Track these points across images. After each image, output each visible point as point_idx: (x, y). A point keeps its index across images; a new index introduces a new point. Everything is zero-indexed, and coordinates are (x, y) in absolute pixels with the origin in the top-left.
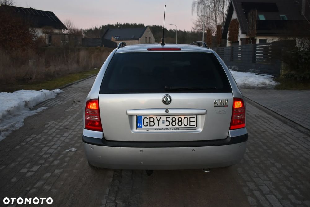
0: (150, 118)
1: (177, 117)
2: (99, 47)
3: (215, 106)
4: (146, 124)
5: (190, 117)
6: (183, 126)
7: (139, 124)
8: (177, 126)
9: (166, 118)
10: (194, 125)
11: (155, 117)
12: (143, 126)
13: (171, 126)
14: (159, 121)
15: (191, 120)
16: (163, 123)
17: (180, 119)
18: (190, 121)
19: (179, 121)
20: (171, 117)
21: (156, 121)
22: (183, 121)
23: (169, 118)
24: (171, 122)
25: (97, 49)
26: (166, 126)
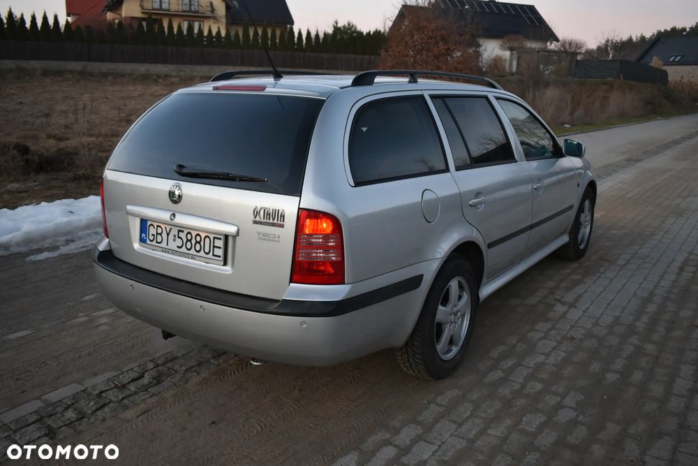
0: (158, 226)
1: (194, 233)
2: (610, 79)
3: (255, 222)
4: (151, 238)
5: (214, 238)
6: (202, 253)
7: (143, 235)
8: (193, 252)
9: (179, 231)
10: (220, 257)
11: (163, 226)
12: (148, 242)
13: (184, 250)
14: (168, 234)
15: (215, 245)
16: (174, 240)
17: (198, 239)
18: (214, 247)
19: (197, 242)
20: (186, 231)
21: (164, 235)
22: (202, 243)
23: (183, 231)
24: (185, 240)
25: (605, 83)
26: (178, 247)
